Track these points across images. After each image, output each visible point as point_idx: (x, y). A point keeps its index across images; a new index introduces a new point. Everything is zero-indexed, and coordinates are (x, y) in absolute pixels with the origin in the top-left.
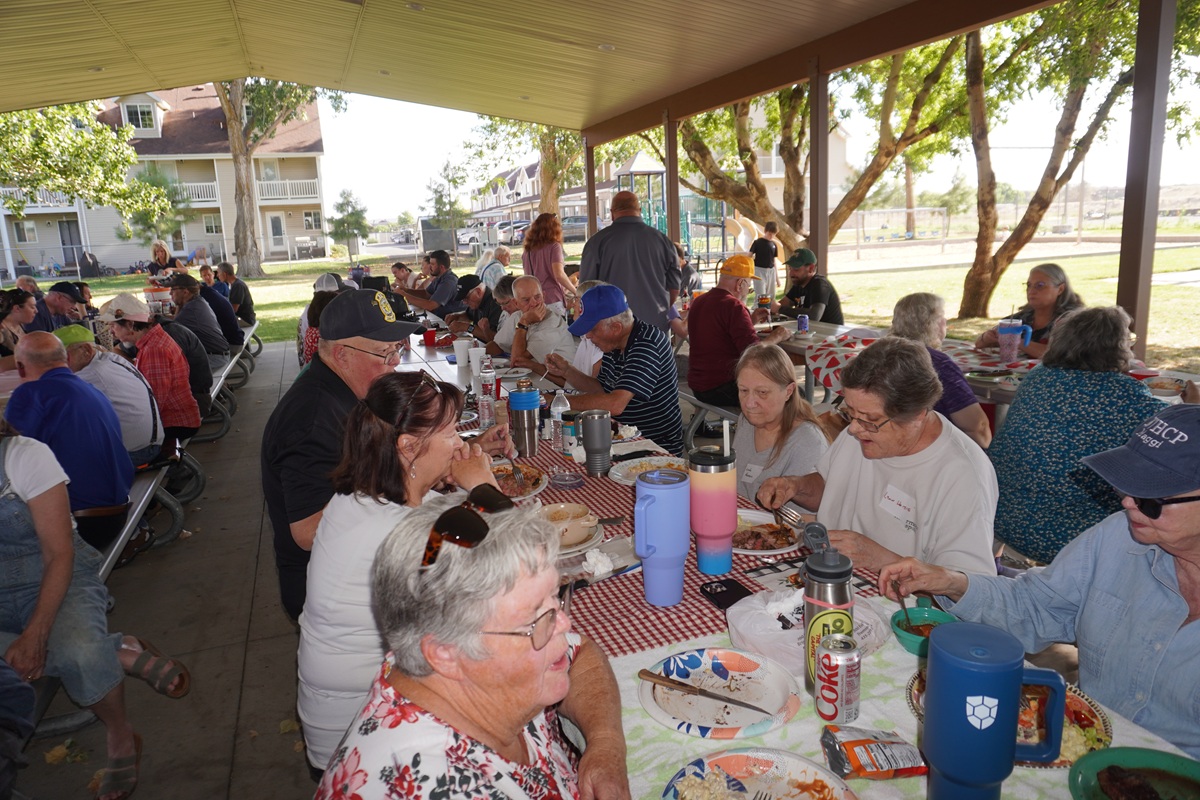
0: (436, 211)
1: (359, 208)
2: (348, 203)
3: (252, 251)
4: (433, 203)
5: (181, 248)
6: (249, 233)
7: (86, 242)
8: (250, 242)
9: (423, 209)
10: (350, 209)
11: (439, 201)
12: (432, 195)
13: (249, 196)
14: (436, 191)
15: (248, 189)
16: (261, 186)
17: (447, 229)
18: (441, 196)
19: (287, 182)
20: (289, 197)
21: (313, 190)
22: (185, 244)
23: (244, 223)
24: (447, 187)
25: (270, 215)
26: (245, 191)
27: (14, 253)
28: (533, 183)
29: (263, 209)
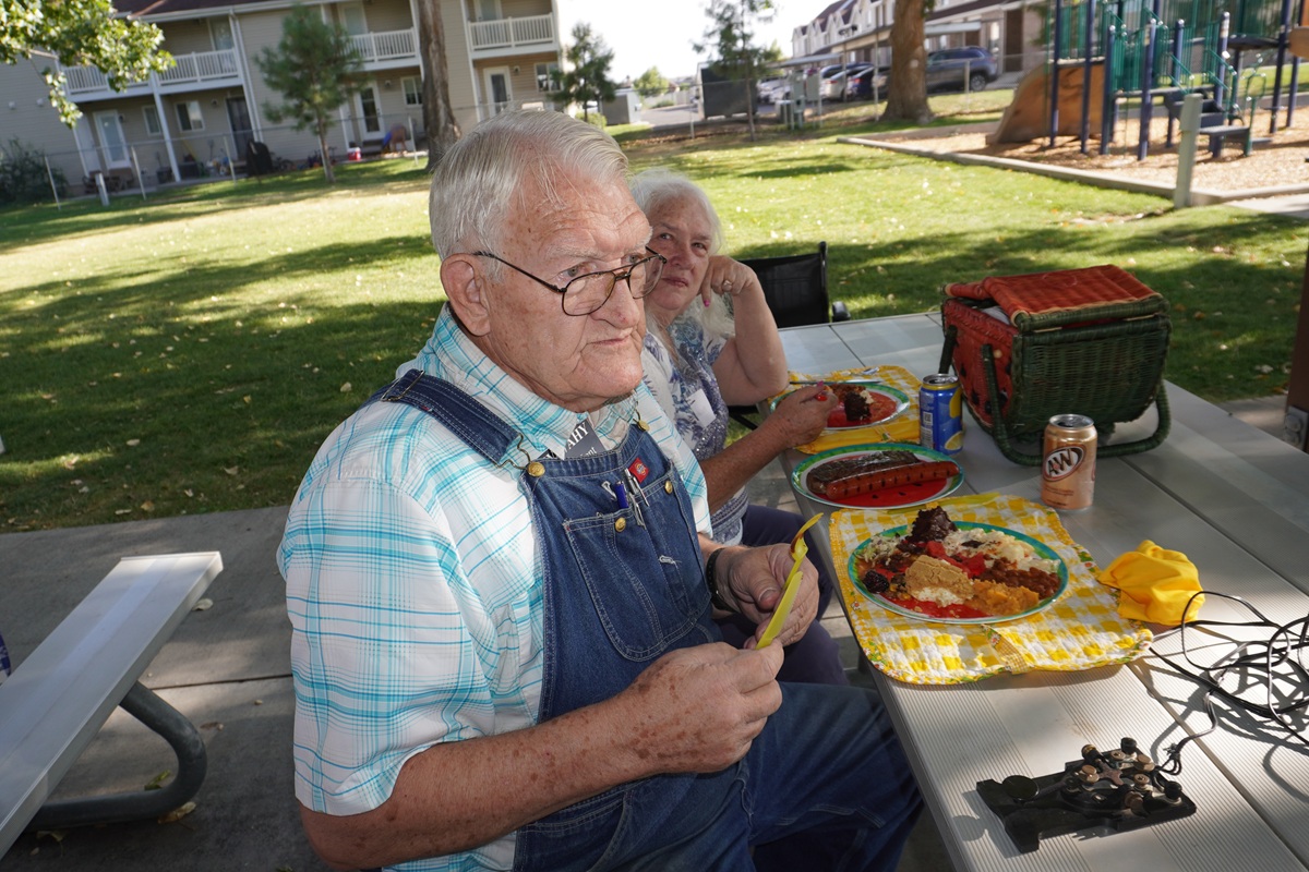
0: (721, 52)
1: (600, 53)
2: (585, 47)
3: (446, 128)
4: (716, 39)
5: (377, 128)
6: (440, 102)
7: (256, 125)
8: (442, 114)
9: (699, 49)
10: (587, 57)
11: (727, 36)
12: (712, 24)
13: (438, 43)
14: (720, 18)
15: (437, 33)
16: (475, 30)
17: (739, 81)
18: (730, 27)
19: (510, 21)
20: (513, 43)
21: (548, 31)
22: (381, 122)
23: (433, 86)
24: (739, 10)
25: (489, 73)
26: (433, 36)
27: (177, 146)
28: (877, 9)
29: (479, 64)
